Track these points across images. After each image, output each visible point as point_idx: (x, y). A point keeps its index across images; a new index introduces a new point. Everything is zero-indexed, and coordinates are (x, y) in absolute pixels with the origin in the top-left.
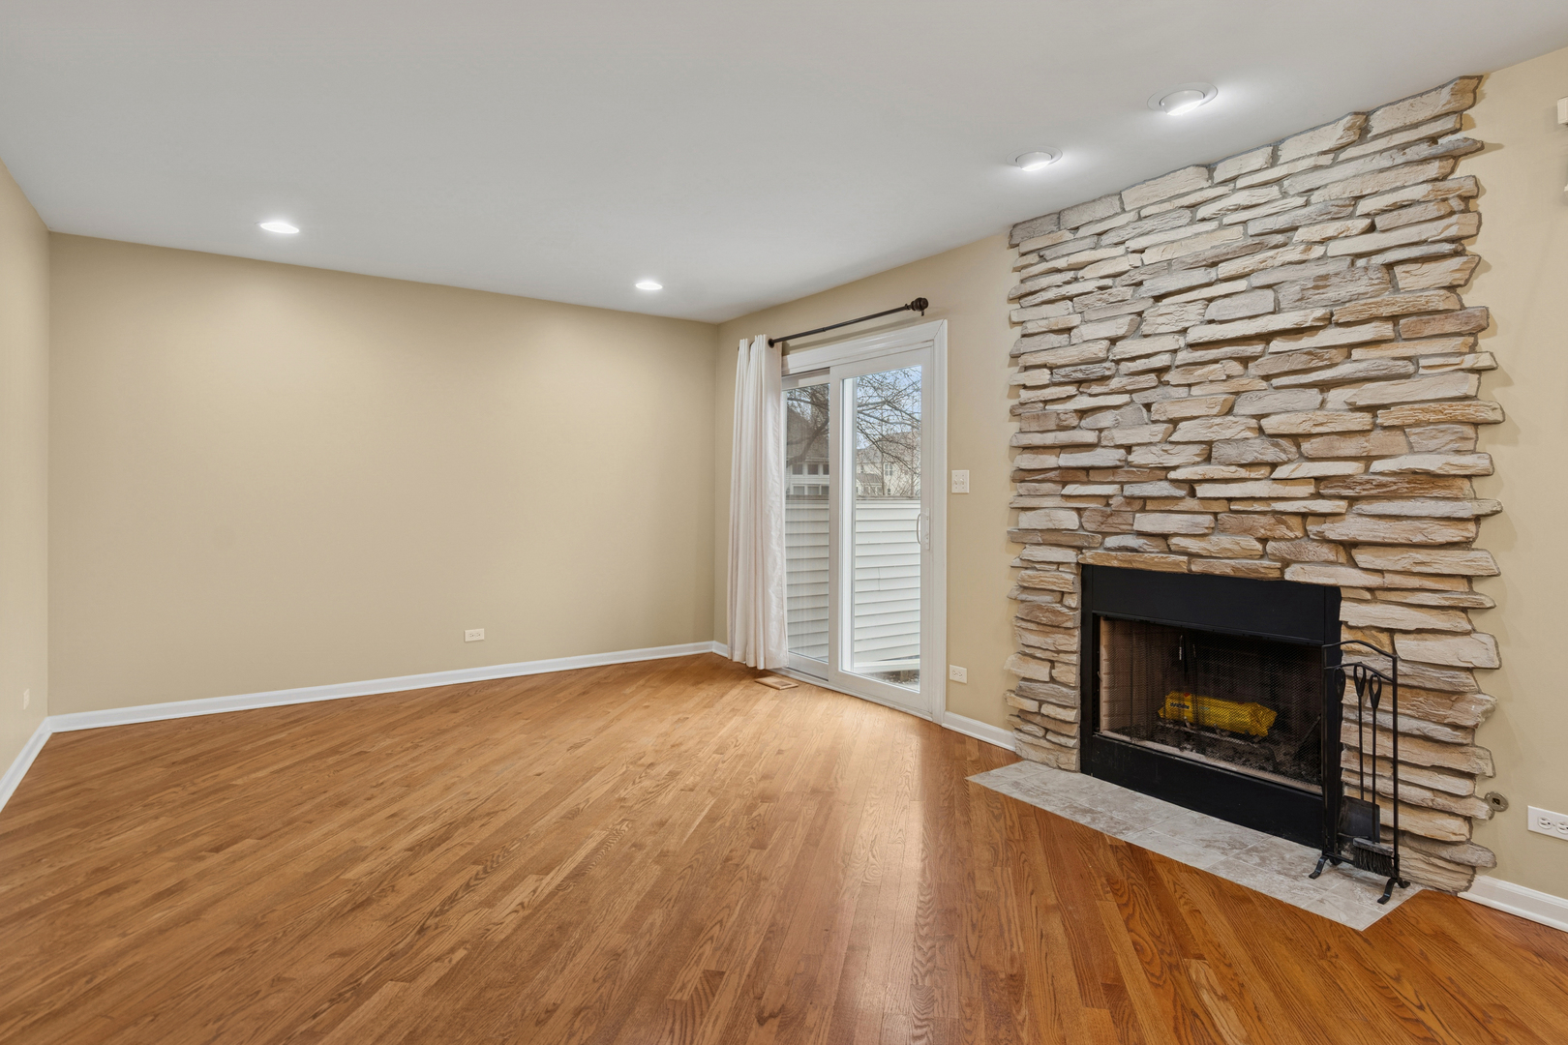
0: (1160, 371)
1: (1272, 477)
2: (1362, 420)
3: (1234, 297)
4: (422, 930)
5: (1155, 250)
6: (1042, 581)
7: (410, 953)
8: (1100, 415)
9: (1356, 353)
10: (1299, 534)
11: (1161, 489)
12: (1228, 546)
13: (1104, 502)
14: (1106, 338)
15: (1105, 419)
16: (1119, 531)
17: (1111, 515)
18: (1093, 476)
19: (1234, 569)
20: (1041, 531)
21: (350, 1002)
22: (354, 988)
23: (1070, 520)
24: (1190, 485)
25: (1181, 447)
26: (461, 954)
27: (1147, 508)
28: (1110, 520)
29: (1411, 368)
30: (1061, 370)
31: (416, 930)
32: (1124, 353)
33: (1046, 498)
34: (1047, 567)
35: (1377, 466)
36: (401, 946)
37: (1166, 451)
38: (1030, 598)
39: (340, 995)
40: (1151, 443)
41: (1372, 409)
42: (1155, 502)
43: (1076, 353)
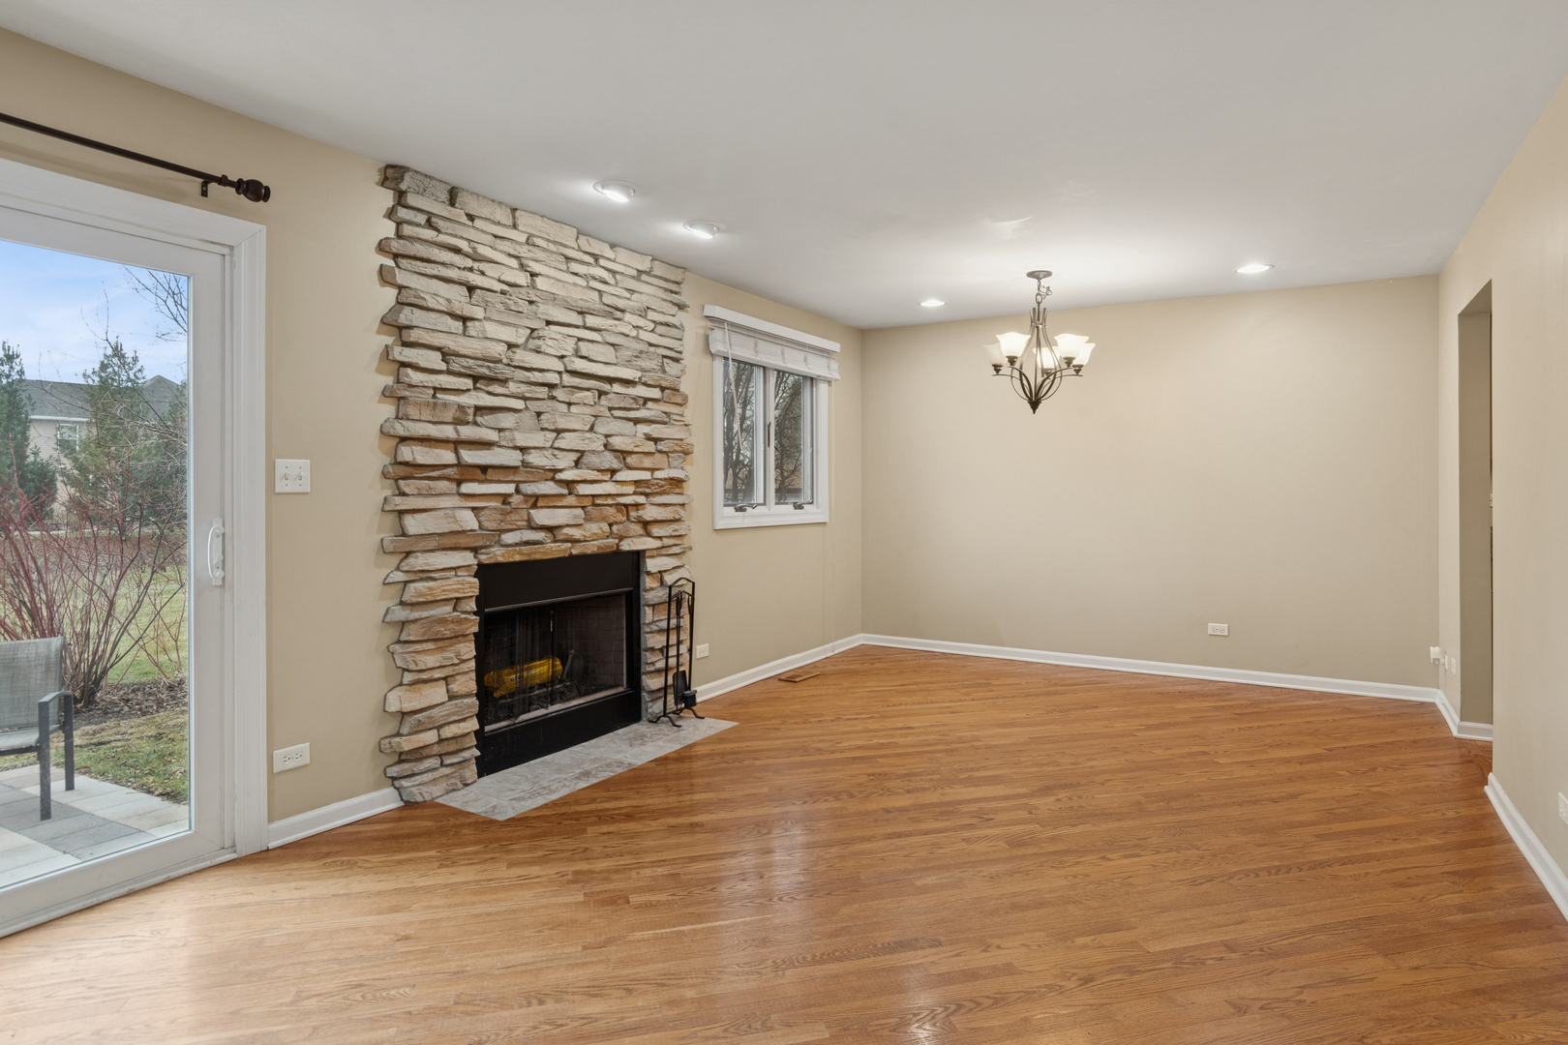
0: (551, 386)
1: (613, 479)
2: (650, 447)
3: (595, 344)
4: (1086, 980)
5: (546, 280)
6: (444, 591)
7: (1116, 965)
8: (501, 415)
9: (650, 404)
10: (624, 519)
11: (549, 488)
12: (596, 531)
13: (501, 499)
14: (506, 342)
15: (507, 420)
16: (515, 527)
17: (510, 512)
18: (490, 475)
19: (599, 547)
20: (440, 535)
21: (1191, 954)
22: (1181, 963)
23: (469, 521)
24: (569, 484)
25: (564, 453)
26: (1080, 941)
27: (539, 505)
28: (508, 518)
29: (667, 420)
30: (460, 359)
31: (1093, 984)
32: (523, 361)
33: (442, 498)
34: (448, 574)
35: (659, 474)
36: (1118, 977)
37: (554, 455)
38: (425, 614)
39: (1194, 964)
40: (544, 448)
41: (656, 440)
42: (546, 499)
43: (479, 347)
